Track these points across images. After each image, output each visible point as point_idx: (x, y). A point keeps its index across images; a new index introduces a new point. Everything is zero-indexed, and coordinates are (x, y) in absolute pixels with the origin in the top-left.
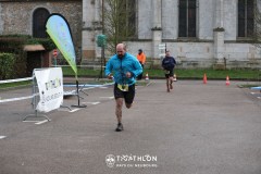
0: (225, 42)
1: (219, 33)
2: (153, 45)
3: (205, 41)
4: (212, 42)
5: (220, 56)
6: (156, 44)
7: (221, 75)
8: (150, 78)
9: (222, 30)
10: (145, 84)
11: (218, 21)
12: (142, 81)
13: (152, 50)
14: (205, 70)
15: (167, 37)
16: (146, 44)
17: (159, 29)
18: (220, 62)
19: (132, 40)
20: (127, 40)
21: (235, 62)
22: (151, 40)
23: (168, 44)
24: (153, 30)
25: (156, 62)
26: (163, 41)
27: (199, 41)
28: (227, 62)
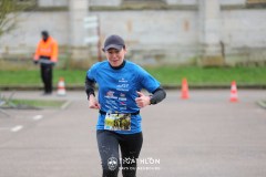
0: (223, 8)
2: (69, 19)
3: (180, 8)
4: (194, 9)
5: (212, 39)
7: (216, 79)
8: (68, 89)
10: (59, 104)
12: (52, 97)
13: (69, 30)
14: (181, 70)
15: (101, 1)
16: (56, 16)
18: (213, 51)
19: (28, 10)
20: (17, 9)
21: (245, 51)
22: (64, 9)
23: (104, 15)
25: (77, 55)
26: (91, 9)
27: (165, 8)
28: (227, 50)
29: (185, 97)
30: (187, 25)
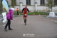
0: (38, 6)
1: (36, 4)
3: (33, 6)
4: (34, 6)
6: (21, 6)
7: (37, 14)
9: (37, 3)
11: (36, 1)
13: (20, 8)
14: (33, 13)
15: (24, 5)
16: (18, 6)
17: (22, 3)
18: (36, 11)
21: (40, 11)
24: (20, 3)
26: (22, 6)
27: (31, 6)
28: (38, 11)
29: (34, 16)
30: (33, 8)
